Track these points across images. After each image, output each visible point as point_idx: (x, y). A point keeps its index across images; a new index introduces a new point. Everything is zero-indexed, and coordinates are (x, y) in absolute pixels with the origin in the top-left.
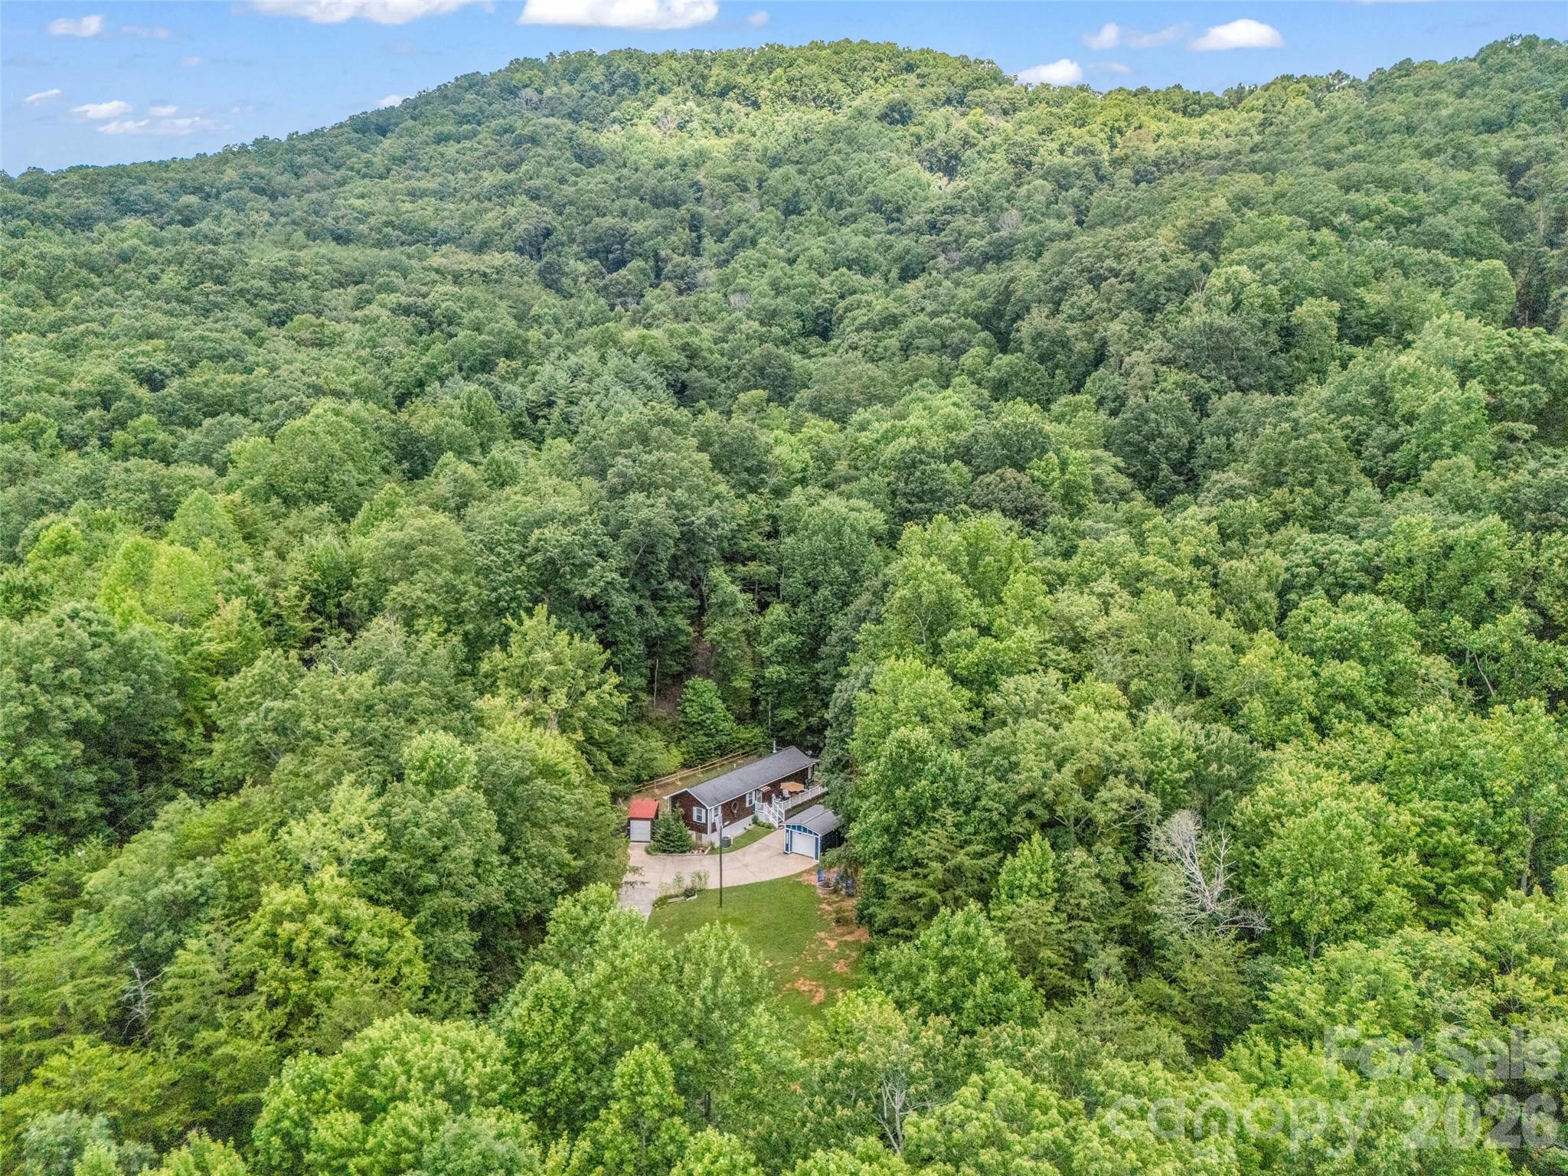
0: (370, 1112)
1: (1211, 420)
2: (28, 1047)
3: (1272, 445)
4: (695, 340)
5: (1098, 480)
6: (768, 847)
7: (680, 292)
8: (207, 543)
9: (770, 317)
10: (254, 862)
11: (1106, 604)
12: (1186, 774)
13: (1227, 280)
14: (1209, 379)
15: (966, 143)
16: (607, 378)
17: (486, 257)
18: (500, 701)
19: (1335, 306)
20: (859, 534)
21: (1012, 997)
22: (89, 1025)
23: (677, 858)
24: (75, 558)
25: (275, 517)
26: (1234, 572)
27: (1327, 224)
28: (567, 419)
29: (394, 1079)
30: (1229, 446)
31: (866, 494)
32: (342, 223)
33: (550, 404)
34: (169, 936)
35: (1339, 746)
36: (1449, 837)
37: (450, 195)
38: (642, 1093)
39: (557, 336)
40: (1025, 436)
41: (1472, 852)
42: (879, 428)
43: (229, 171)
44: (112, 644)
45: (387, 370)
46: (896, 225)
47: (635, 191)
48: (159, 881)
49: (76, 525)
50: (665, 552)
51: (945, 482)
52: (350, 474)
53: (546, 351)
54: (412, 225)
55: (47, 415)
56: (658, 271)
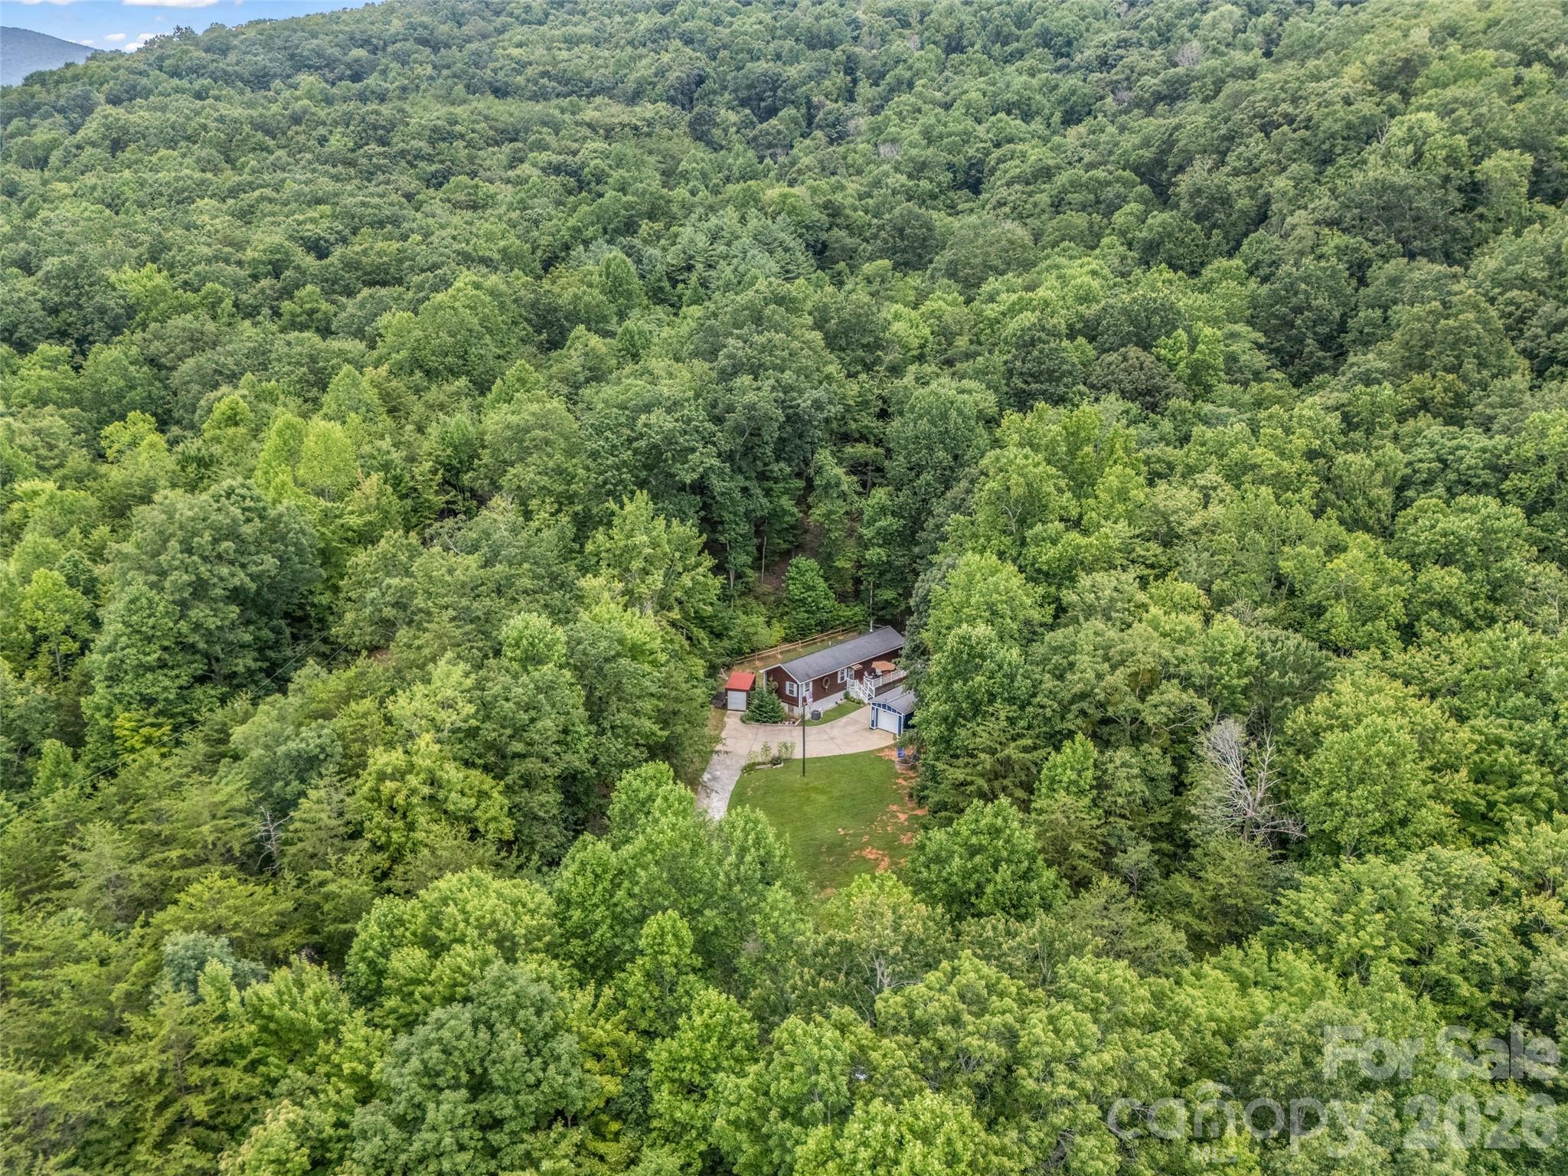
0: (435, 948)
1: (1370, 290)
2: (176, 874)
3: (1418, 325)
4: (838, 197)
5: (1232, 358)
6: (856, 722)
7: (831, 142)
8: (354, 418)
9: (919, 169)
10: (364, 727)
11: (1207, 497)
12: (1246, 680)
13: (1410, 129)
14: (1375, 243)
16: (746, 240)
17: (638, 109)
18: (601, 581)
19: (1529, 160)
20: (966, 419)
21: (1033, 886)
22: (228, 857)
23: (769, 728)
24: (242, 430)
25: (417, 391)
26: (1347, 466)
27: (1541, 57)
28: (704, 284)
29: (456, 924)
30: (1386, 319)
31: (979, 374)
32: (501, 75)
33: (690, 268)
34: (295, 785)
35: (1418, 657)
36: (1506, 756)
37: (605, 41)
38: (662, 953)
39: (703, 193)
40: (1155, 311)
41: (1529, 772)
42: (1007, 299)
43: (395, 21)
44: (262, 518)
45: (536, 233)
46: (1064, 61)
47: (790, 31)
48: (288, 738)
49: (244, 397)
50: (771, 433)
51: (1064, 361)
52: (489, 347)
53: (688, 209)
54: (569, 74)
55: (224, 284)
56: (810, 120)
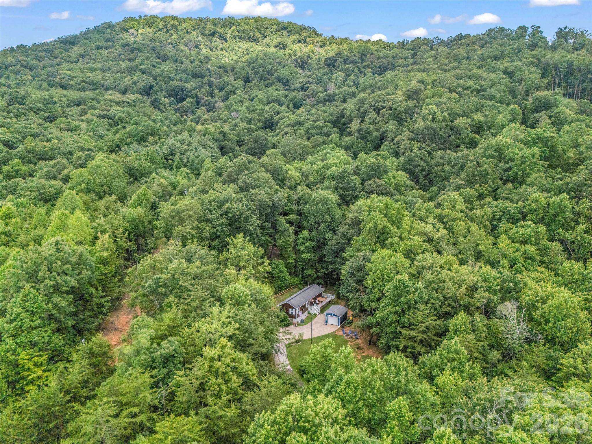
1: (435, 160)
4: (223, 130)
6: (318, 322)
7: (209, 111)
9: (250, 121)
12: (498, 288)
14: (429, 146)
15: (309, 57)
16: (195, 144)
17: (128, 96)
19: (470, 120)
25: (93, 201)
26: (475, 215)
28: (181, 160)
32: (63, 81)
33: (173, 154)
37: (107, 70)
40: (380, 166)
46: (288, 87)
47: (184, 71)
49: (12, 205)
53: (168, 133)
54: (94, 82)
56: (198, 103)
